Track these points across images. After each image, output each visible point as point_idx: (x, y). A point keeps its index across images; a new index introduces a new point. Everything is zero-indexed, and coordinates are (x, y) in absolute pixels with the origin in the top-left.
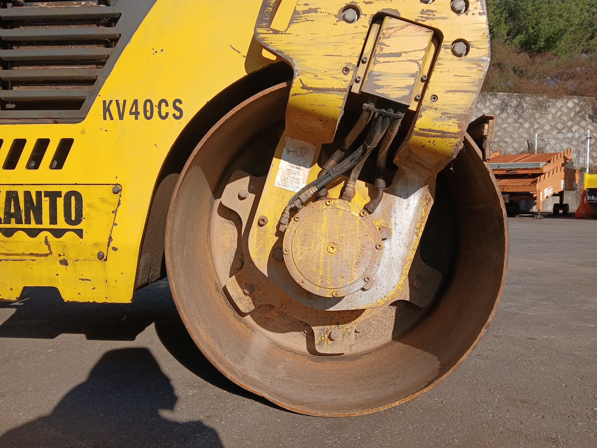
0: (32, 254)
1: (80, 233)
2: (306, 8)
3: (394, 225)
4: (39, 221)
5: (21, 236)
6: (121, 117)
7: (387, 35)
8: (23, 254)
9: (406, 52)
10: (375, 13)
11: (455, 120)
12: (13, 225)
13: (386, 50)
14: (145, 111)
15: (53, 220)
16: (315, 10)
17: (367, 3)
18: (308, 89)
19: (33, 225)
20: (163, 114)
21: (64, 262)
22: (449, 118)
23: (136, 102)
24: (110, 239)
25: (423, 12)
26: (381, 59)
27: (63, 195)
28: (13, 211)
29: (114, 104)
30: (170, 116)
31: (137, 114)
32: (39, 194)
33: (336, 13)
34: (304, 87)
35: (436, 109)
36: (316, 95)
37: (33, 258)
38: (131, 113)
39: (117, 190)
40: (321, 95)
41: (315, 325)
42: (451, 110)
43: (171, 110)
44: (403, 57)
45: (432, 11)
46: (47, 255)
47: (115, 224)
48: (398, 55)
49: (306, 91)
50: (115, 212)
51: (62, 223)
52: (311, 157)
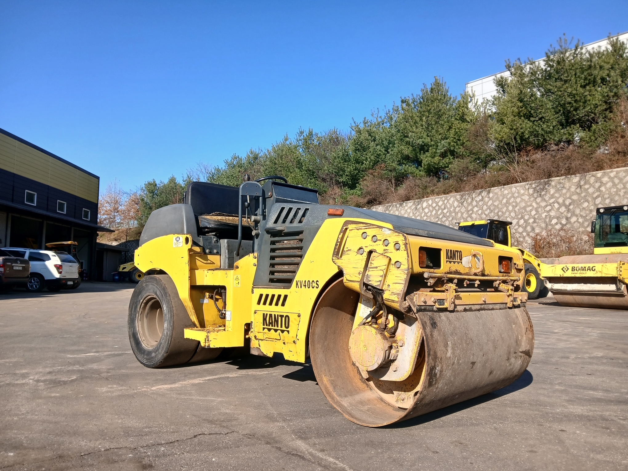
0: (275, 339)
1: (288, 332)
2: (347, 249)
3: (406, 339)
4: (278, 326)
5: (272, 331)
6: (301, 287)
7: (373, 259)
8: (273, 339)
9: (379, 266)
10: (369, 251)
11: (396, 296)
12: (271, 327)
13: (373, 266)
14: (308, 285)
15: (281, 327)
16: (350, 250)
17: (366, 247)
18: (348, 280)
19: (276, 328)
20: (313, 287)
21: (284, 343)
22: (394, 294)
23: (305, 281)
24: (297, 335)
25: (384, 250)
26: (371, 269)
27: (284, 316)
28: (271, 322)
29: (299, 282)
30: (315, 287)
31: (305, 286)
32: (278, 315)
33: (356, 251)
34: (347, 280)
35: (389, 290)
36: (351, 283)
37: (276, 340)
38: (304, 286)
39: (299, 316)
40: (353, 283)
41: (395, 391)
42: (395, 291)
43: (314, 285)
44: (379, 268)
45: (387, 250)
46: (279, 340)
47: (298, 330)
48: (376, 268)
49: (348, 281)
50: (298, 324)
51: (284, 328)
52: (372, 304)
